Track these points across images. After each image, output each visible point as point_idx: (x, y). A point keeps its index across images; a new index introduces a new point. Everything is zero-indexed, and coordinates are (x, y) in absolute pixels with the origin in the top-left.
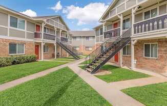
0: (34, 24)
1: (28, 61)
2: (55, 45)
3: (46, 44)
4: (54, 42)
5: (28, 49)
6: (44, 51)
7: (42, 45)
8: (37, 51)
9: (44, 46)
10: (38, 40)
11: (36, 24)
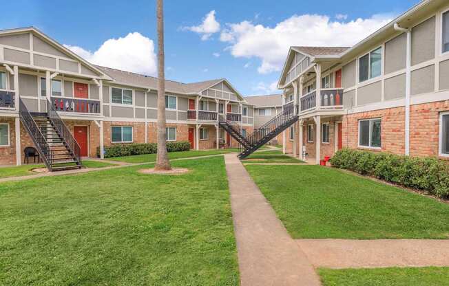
0: (187, 99)
1: (180, 150)
2: (217, 127)
3: (202, 126)
4: (216, 123)
5: (180, 134)
6: (201, 137)
7: (198, 127)
8: (191, 137)
9: (201, 130)
10: (192, 122)
11: (189, 98)
